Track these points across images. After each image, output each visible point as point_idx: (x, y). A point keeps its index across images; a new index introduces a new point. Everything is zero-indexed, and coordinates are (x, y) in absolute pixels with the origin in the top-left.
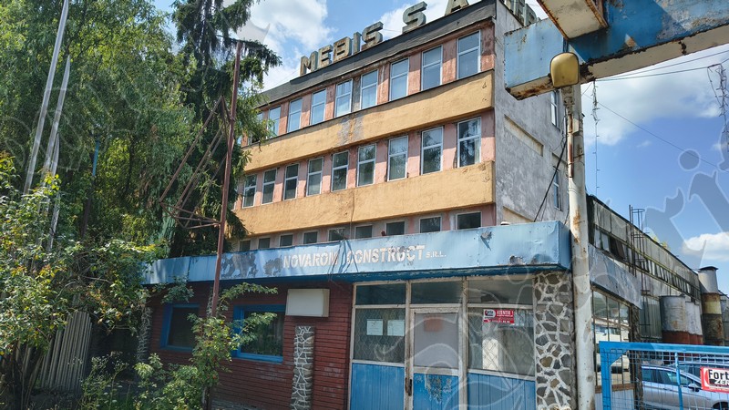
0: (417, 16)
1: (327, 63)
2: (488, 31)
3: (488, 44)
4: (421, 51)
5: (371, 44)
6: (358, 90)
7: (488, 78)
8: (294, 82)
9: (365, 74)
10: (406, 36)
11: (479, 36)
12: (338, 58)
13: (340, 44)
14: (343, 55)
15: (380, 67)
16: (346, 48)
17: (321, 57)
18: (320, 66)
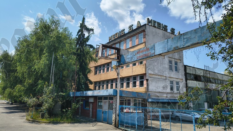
0: (131, 28)
1: (114, 39)
2: (144, 32)
3: (144, 36)
4: (132, 37)
5: (122, 34)
6: (120, 46)
7: (144, 44)
8: (108, 43)
9: (121, 42)
10: (129, 33)
11: (143, 33)
12: (116, 37)
13: (116, 34)
14: (117, 37)
15: (124, 40)
16: (118, 35)
17: (113, 37)
18: (113, 39)
